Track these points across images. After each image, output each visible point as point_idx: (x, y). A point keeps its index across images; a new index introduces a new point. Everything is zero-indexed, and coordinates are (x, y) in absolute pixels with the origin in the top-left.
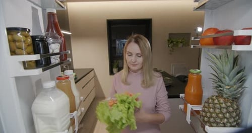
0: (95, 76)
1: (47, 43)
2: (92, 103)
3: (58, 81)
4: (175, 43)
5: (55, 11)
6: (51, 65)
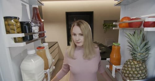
0: (58, 46)
1: (31, 26)
2: (56, 63)
3: (37, 50)
4: (107, 26)
5: (37, 7)
6: (33, 40)
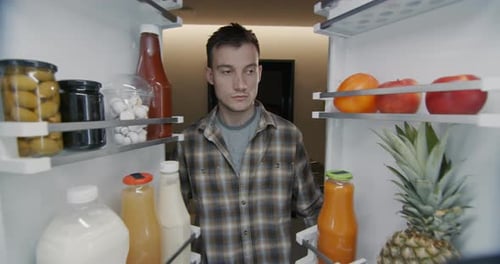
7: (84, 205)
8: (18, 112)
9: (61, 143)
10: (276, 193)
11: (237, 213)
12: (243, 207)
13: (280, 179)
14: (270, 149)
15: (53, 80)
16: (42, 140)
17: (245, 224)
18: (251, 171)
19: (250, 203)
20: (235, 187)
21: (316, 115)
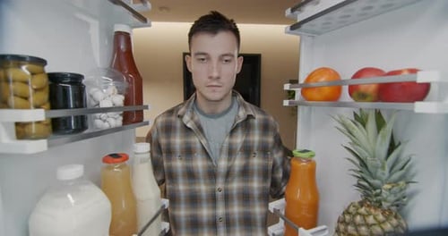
7: (71, 181)
8: (12, 100)
9: (50, 127)
10: (252, 181)
11: (213, 199)
12: (219, 194)
13: (256, 168)
14: (248, 139)
15: (43, 72)
16: (34, 126)
17: (221, 211)
18: (229, 160)
19: (226, 190)
20: (212, 174)
21: (286, 103)
